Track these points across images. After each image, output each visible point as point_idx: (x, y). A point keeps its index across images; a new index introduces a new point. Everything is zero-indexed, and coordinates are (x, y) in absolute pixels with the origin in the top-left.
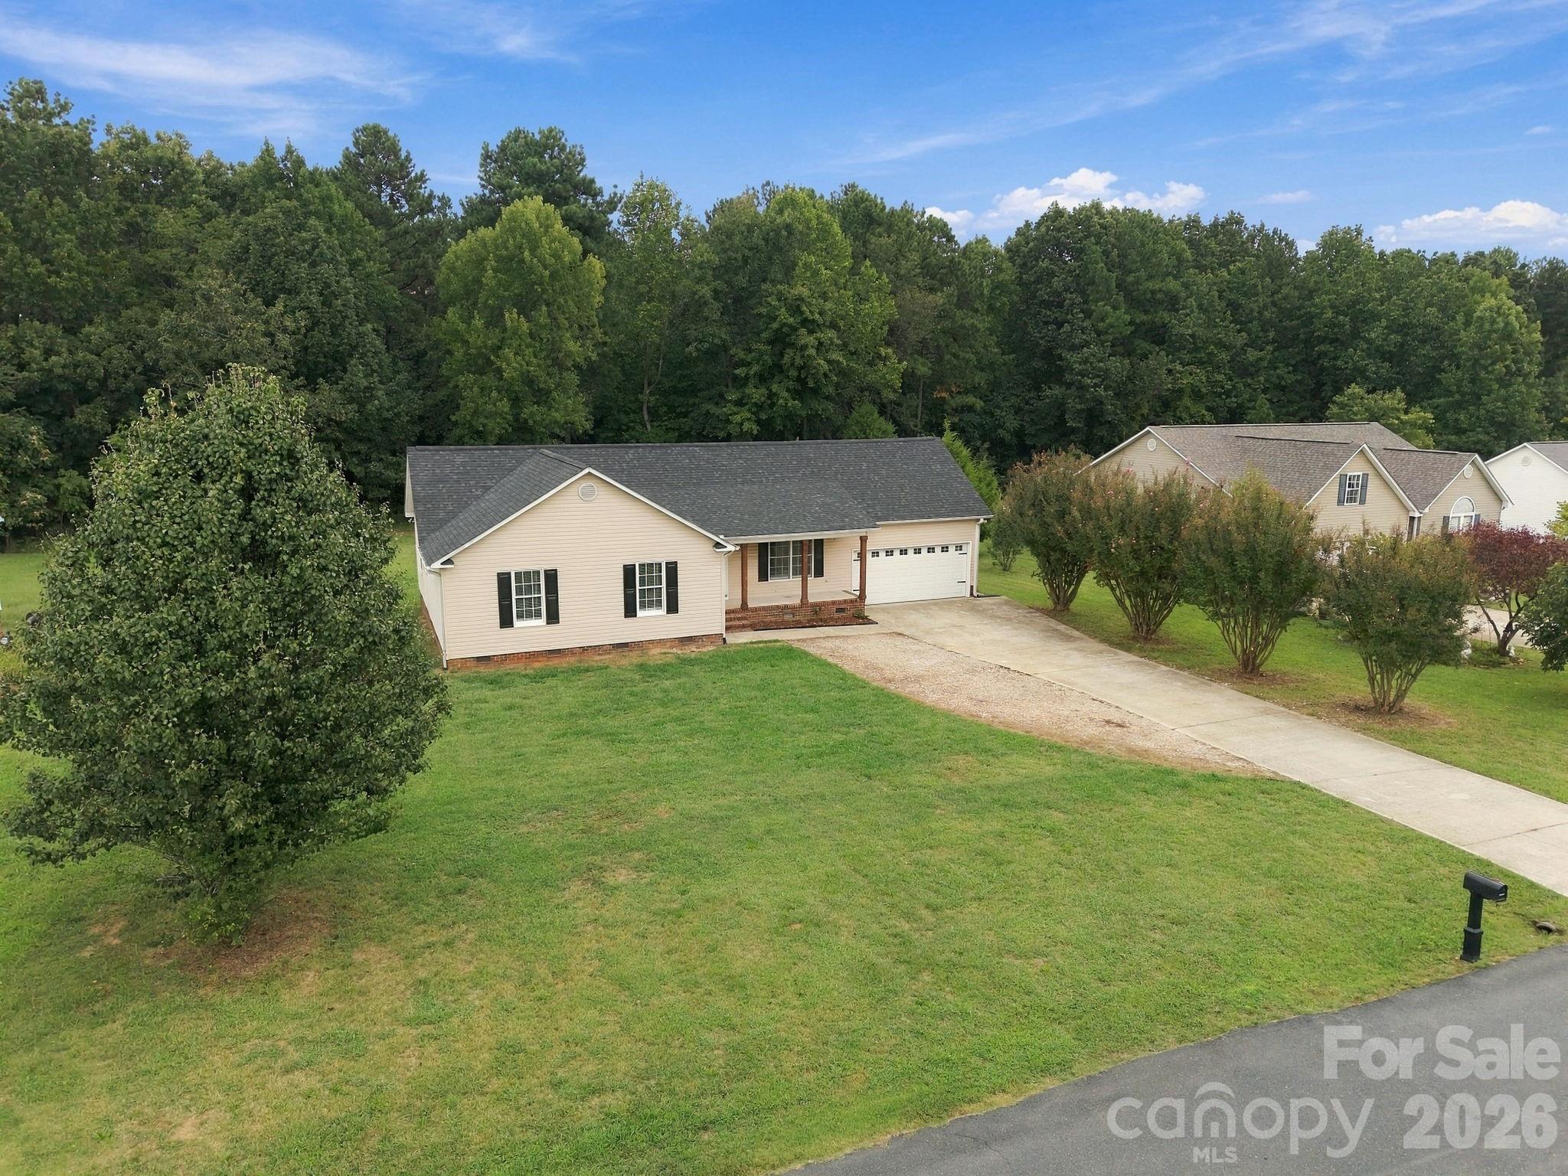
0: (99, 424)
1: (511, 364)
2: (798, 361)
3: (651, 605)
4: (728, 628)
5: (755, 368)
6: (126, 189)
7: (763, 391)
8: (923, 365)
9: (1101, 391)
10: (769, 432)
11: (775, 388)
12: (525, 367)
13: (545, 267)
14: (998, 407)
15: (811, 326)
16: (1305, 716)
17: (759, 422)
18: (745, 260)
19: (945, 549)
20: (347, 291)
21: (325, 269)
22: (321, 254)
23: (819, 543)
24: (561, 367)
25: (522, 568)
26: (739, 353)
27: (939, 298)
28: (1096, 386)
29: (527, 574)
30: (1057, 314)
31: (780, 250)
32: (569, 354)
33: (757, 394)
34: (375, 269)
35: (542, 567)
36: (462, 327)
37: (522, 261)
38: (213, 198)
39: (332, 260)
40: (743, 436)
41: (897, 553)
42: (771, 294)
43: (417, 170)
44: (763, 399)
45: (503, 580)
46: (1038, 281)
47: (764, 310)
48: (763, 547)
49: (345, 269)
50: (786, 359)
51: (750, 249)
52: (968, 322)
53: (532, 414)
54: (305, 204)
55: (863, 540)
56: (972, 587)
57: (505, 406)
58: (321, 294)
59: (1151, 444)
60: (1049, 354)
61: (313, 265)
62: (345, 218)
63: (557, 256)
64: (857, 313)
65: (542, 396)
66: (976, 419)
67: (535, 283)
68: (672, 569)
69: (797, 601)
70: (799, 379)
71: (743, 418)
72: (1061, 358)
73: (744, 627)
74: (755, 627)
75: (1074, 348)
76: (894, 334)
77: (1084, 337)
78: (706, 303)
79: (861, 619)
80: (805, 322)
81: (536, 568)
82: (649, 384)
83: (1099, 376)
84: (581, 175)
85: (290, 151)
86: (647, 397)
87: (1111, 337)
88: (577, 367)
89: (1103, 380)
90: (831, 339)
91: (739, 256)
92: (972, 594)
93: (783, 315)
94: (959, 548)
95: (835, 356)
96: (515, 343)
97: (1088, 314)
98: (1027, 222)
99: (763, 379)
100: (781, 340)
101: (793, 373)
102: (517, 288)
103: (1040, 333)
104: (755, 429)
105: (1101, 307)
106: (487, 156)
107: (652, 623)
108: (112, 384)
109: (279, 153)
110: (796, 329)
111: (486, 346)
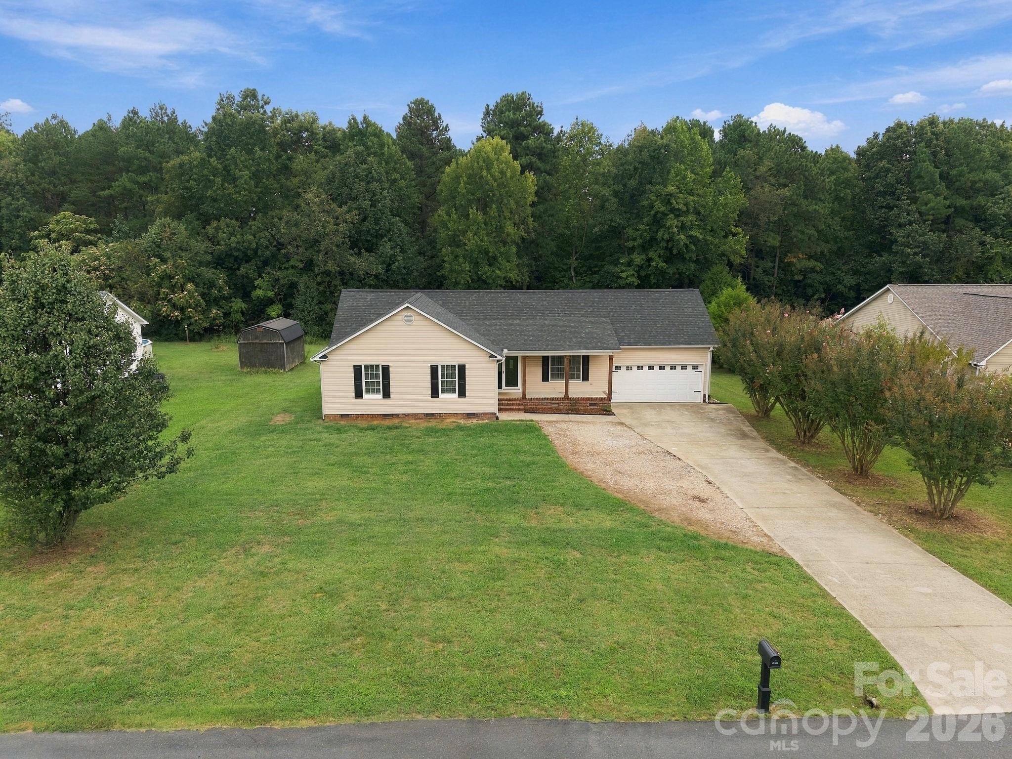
0: (252, 274)
1: (471, 241)
2: (666, 236)
3: (449, 391)
4: (500, 410)
5: (639, 241)
6: (283, 146)
7: (643, 256)
8: (774, 239)
9: (919, 258)
10: (644, 283)
11: (651, 254)
12: (479, 242)
13: (495, 180)
14: (838, 269)
15: (678, 213)
16: (865, 513)
17: (639, 277)
18: (635, 169)
19: (684, 367)
20: (385, 198)
21: (374, 185)
22: (372, 177)
23: (586, 359)
24: (505, 243)
25: (369, 363)
26: (630, 232)
27: (786, 192)
28: (916, 254)
29: (372, 367)
30: (889, 200)
31: (660, 163)
32: (508, 235)
33: (638, 259)
34: (404, 185)
35: (381, 363)
36: (446, 218)
37: (482, 177)
38: (327, 148)
39: (379, 181)
40: (629, 286)
41: (646, 368)
42: (652, 192)
43: (444, 125)
44: (643, 262)
45: (357, 369)
46: (877, 177)
47: (646, 203)
48: (545, 359)
49: (387, 185)
50: (660, 235)
51: (640, 163)
52: (810, 209)
53: (485, 273)
54: (368, 148)
55: (611, 358)
56: (704, 396)
57: (467, 266)
58: (370, 200)
59: (890, 298)
60: (882, 230)
61: (368, 183)
62: (391, 157)
63: (503, 173)
64: (715, 203)
65: (492, 261)
66: (818, 277)
67: (488, 191)
68: (462, 368)
69: (562, 396)
70: (666, 248)
71: (629, 275)
72: (891, 234)
73: (519, 410)
74: (526, 411)
75: (900, 226)
76: (746, 218)
77: (909, 218)
78: (608, 200)
79: (607, 412)
80: (673, 210)
81: (377, 363)
82: (576, 253)
83: (919, 247)
84: (540, 121)
85: (365, 118)
86: (573, 262)
87: (931, 217)
88: (514, 242)
89: (923, 249)
90: (691, 221)
91: (631, 168)
92: (704, 401)
93: (659, 206)
94: (695, 367)
95: (695, 233)
96: (475, 228)
97: (914, 200)
98: (875, 133)
99: (645, 248)
100: (657, 222)
101: (664, 244)
102: (479, 194)
103: (875, 214)
104: (636, 282)
105: (924, 195)
106: (487, 113)
107: (448, 402)
108: (259, 253)
109: (360, 119)
110: (666, 215)
111: (458, 229)
